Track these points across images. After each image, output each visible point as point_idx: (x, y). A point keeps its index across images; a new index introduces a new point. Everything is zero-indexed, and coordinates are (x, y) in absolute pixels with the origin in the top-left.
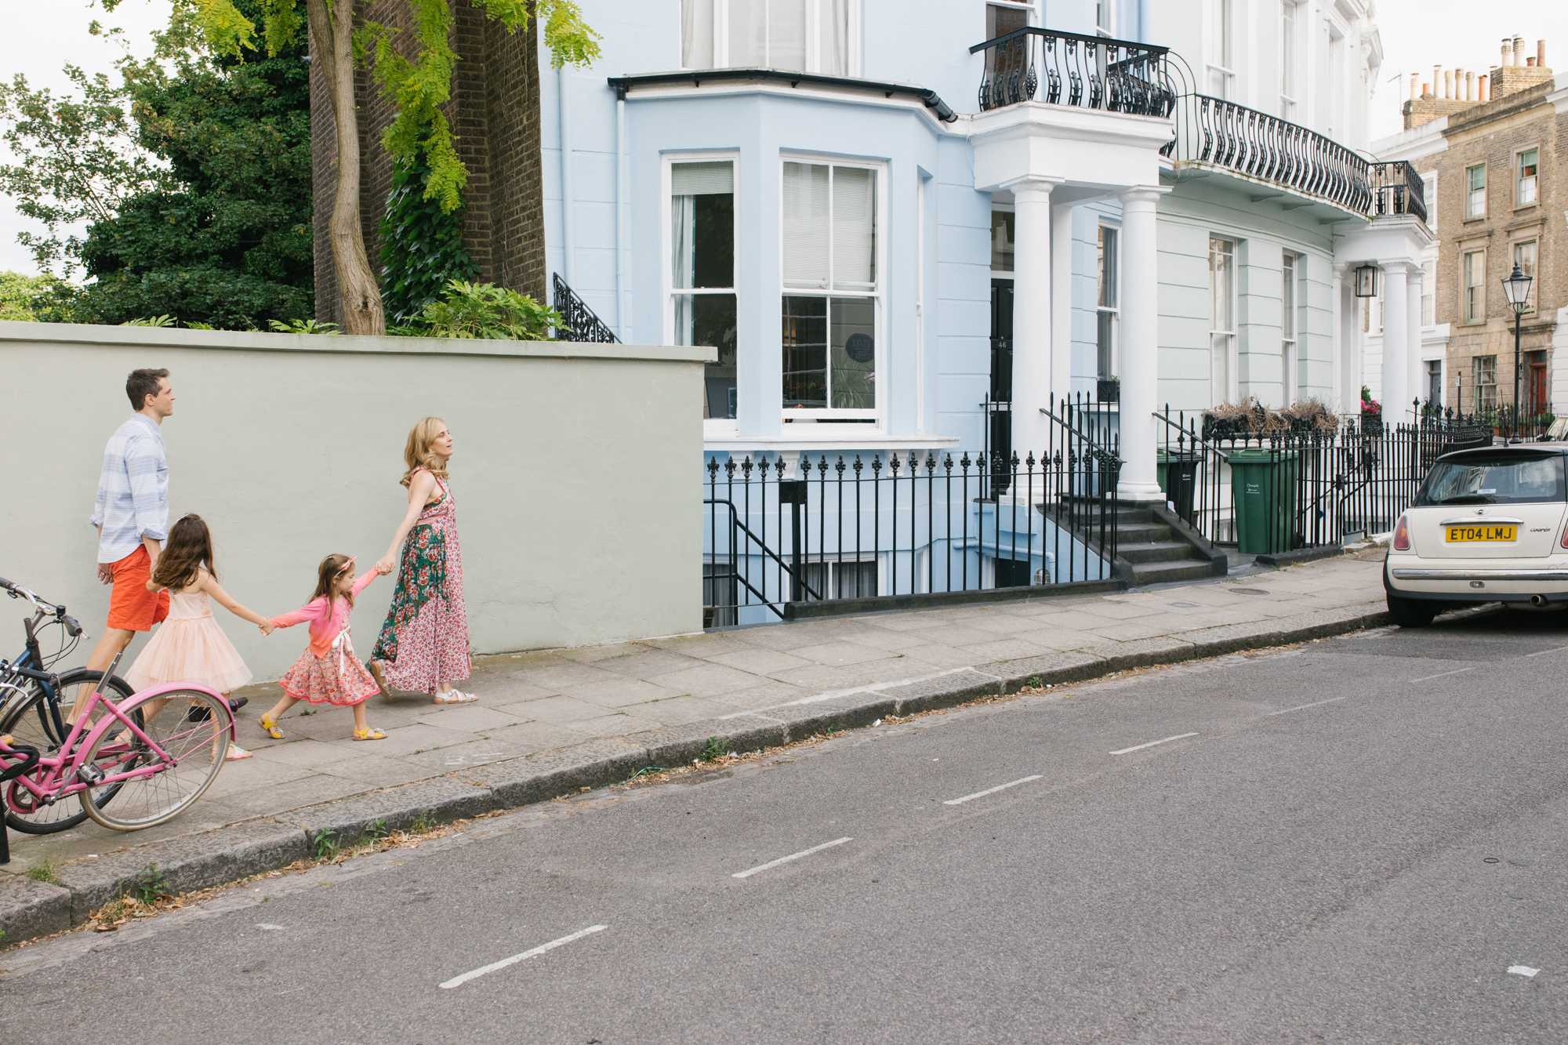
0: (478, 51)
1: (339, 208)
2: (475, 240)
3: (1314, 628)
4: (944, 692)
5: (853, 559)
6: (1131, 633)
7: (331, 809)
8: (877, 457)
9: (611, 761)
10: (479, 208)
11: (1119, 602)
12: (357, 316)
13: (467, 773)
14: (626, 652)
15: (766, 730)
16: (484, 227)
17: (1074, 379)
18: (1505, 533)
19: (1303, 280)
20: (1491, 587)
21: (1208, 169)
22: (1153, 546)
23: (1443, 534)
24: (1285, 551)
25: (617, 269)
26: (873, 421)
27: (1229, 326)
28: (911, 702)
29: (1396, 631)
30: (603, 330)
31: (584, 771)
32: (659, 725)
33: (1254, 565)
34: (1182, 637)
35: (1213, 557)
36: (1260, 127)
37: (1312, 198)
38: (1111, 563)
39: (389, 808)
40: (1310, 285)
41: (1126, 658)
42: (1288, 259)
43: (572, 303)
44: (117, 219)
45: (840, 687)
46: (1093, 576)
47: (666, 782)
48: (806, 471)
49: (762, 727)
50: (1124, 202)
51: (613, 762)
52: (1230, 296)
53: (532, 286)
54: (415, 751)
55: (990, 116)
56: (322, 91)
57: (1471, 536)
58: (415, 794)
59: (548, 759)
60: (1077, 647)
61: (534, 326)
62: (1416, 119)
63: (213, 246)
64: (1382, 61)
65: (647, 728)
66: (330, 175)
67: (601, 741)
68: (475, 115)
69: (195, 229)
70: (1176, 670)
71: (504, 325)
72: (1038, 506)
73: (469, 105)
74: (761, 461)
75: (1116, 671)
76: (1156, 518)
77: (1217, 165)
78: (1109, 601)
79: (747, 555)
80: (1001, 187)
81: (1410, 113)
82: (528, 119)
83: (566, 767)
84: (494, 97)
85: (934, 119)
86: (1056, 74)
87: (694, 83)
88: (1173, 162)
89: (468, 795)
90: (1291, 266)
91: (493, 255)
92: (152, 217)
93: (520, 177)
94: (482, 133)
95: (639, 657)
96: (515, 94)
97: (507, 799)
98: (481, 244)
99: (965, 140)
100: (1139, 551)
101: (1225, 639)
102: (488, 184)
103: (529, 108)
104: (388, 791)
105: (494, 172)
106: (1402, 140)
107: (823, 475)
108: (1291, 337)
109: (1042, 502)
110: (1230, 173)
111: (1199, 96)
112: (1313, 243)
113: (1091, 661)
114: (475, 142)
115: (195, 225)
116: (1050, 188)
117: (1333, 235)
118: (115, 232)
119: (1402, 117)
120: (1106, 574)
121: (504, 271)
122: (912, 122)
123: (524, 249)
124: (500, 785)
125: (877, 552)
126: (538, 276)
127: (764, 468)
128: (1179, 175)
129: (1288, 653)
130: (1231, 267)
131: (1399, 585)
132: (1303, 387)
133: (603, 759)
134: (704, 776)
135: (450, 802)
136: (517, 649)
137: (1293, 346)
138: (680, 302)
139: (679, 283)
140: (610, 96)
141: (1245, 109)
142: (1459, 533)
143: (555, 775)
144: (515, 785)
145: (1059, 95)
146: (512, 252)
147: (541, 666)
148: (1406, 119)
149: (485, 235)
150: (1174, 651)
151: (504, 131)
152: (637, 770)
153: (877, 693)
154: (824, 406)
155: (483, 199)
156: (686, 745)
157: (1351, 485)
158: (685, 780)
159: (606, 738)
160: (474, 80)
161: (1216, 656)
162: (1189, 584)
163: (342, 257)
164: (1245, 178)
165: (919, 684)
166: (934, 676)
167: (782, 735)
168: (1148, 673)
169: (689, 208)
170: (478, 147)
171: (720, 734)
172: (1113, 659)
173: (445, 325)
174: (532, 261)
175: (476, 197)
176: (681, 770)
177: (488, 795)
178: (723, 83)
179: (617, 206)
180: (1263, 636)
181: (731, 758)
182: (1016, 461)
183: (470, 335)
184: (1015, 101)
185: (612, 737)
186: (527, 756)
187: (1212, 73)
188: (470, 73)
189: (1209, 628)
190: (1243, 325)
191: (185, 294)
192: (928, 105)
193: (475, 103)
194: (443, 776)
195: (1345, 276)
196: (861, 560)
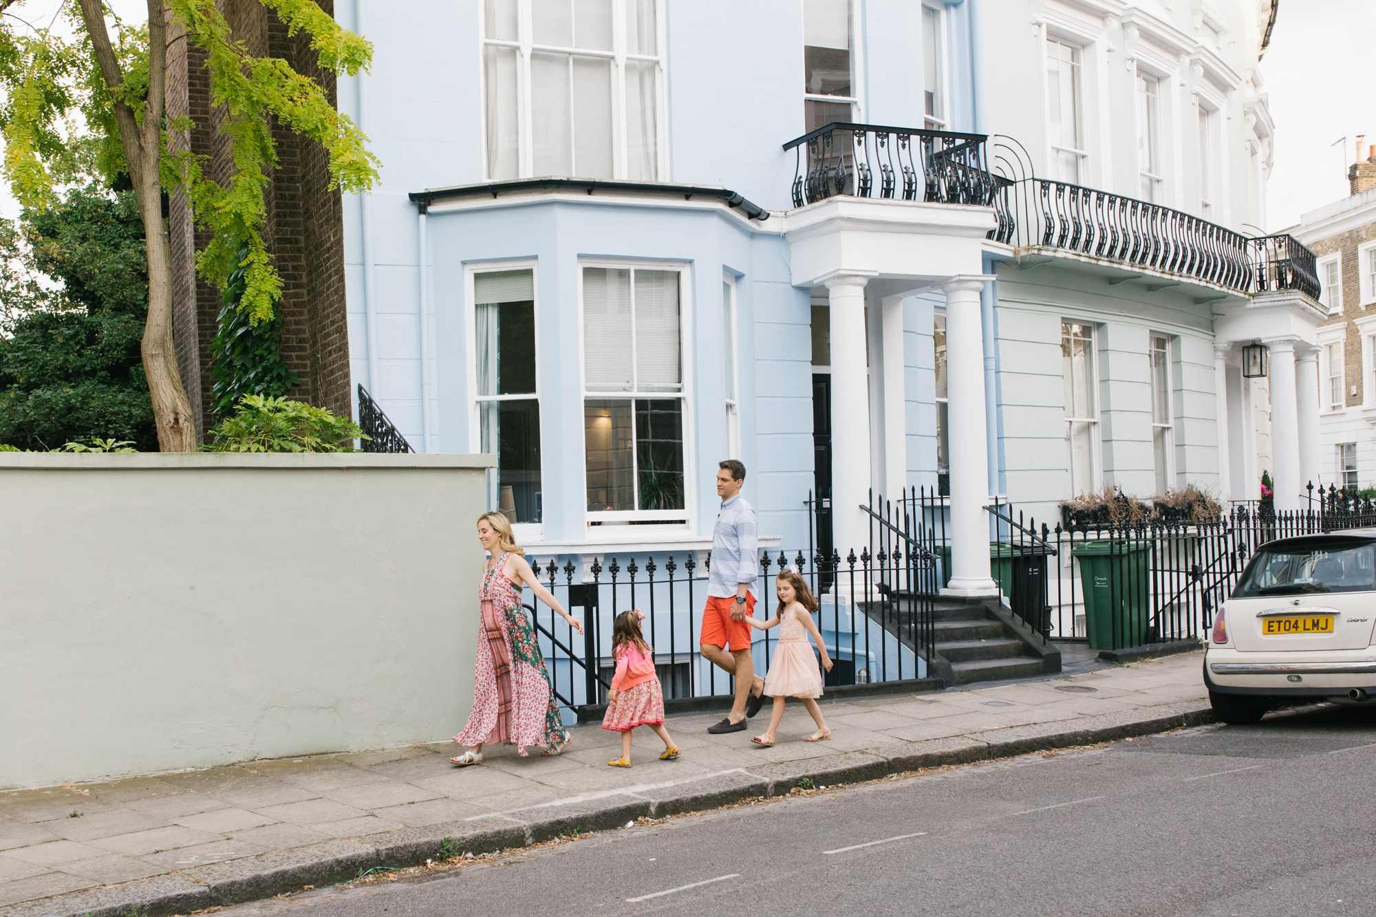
0: (295, 171)
1: (149, 329)
2: (294, 354)
3: (1127, 726)
4: (704, 794)
5: (668, 661)
6: (926, 733)
7: (49, 904)
8: (671, 558)
9: (337, 860)
10: (296, 323)
11: (931, 702)
12: (168, 432)
13: (192, 871)
14: (403, 757)
15: (505, 831)
16: (301, 341)
17: (910, 473)
18: (1322, 624)
19: (1178, 362)
20: (1309, 681)
21: (1051, 254)
22: (984, 643)
23: (1259, 625)
24: (1131, 646)
25: (422, 379)
26: (683, 522)
27: (1092, 414)
28: (667, 803)
29: (1221, 729)
30: (399, 439)
31: (308, 870)
32: (401, 826)
33: (1097, 661)
34: (979, 737)
35: (1044, 654)
36: (1110, 208)
37: (1176, 278)
38: (928, 661)
39: (102, 903)
40: (1184, 367)
41: (909, 758)
42: (1160, 341)
43: (374, 413)
44: (12, 340)
45: (599, 789)
46: (908, 675)
47: (393, 882)
48: (596, 574)
49: (502, 828)
50: (947, 294)
51: (339, 862)
52: (1091, 382)
53: (340, 397)
54: (154, 850)
55: (802, 212)
56: (176, 212)
57: (1287, 628)
58: (133, 890)
59: (276, 858)
60: (862, 748)
61: (332, 439)
62: (1363, 184)
63: (102, 363)
64: (1274, 131)
65: (388, 830)
66: (183, 293)
67: (336, 842)
68: (292, 233)
69: (83, 347)
70: (965, 770)
71: (300, 437)
72: (860, 605)
73: (287, 224)
74: (566, 565)
75: (899, 772)
76: (989, 615)
77: (1060, 249)
78: (921, 700)
79: (554, 659)
80: (815, 282)
81: (1357, 178)
82: (334, 237)
83: (289, 866)
84: (308, 215)
85: (743, 219)
86: (866, 167)
87: (491, 195)
88: (1013, 249)
89: (184, 892)
90: (1164, 348)
91: (311, 368)
92: (43, 336)
93: (329, 292)
94: (299, 250)
95: (416, 761)
96: (324, 212)
97: (226, 896)
98: (298, 357)
99: (781, 237)
100: (963, 649)
101: (1023, 738)
102: (306, 299)
103: (335, 226)
104: (110, 887)
105: (310, 288)
106: (1347, 206)
107: (614, 578)
108: (1167, 423)
109: (864, 600)
110: (1076, 257)
111: (1037, 180)
112: (1188, 324)
113: (870, 762)
114: (292, 259)
115: (83, 342)
116: (865, 282)
117: (1213, 314)
118: (9, 352)
119: (1349, 182)
120: (923, 673)
121: (319, 383)
122: (714, 222)
123: (334, 362)
124: (217, 882)
125: (692, 654)
126: (345, 388)
127: (552, 572)
128: (1019, 261)
129: (1091, 751)
130: (1090, 352)
131: (1218, 680)
132: (1181, 473)
133: (329, 858)
134: (434, 875)
135: (165, 898)
136: (300, 754)
137: (1170, 431)
138: (484, 410)
139: (484, 390)
140: (415, 210)
141: (1090, 191)
142: (1275, 625)
143: (276, 873)
144: (233, 883)
145: (870, 188)
146: (325, 364)
147: (317, 771)
148: (1352, 184)
149: (304, 349)
150: (965, 751)
151: (317, 249)
152: (365, 869)
153: (635, 795)
154: (632, 508)
155: (301, 313)
156: (418, 845)
157: (1211, 576)
158: (414, 879)
159: (342, 839)
160: (291, 200)
161: (1013, 756)
162: (1015, 683)
163: (153, 376)
164: (1094, 261)
165: (681, 787)
166: (701, 778)
167: (524, 836)
168: (932, 774)
169: (493, 317)
170: (295, 264)
171: (456, 834)
172: (894, 760)
173: (238, 439)
174: (340, 373)
175: (293, 312)
176: (412, 870)
177: (205, 892)
178: (520, 193)
179: (420, 317)
180: (1068, 735)
181: (466, 859)
182: (837, 560)
183: (262, 448)
184: (826, 197)
185: (349, 838)
186: (257, 856)
187: (1062, 155)
188: (286, 193)
189: (1012, 727)
190: (1106, 412)
191: (70, 409)
192: (731, 205)
193: (292, 222)
194: (168, 874)
195: (1229, 355)
196: (676, 662)
